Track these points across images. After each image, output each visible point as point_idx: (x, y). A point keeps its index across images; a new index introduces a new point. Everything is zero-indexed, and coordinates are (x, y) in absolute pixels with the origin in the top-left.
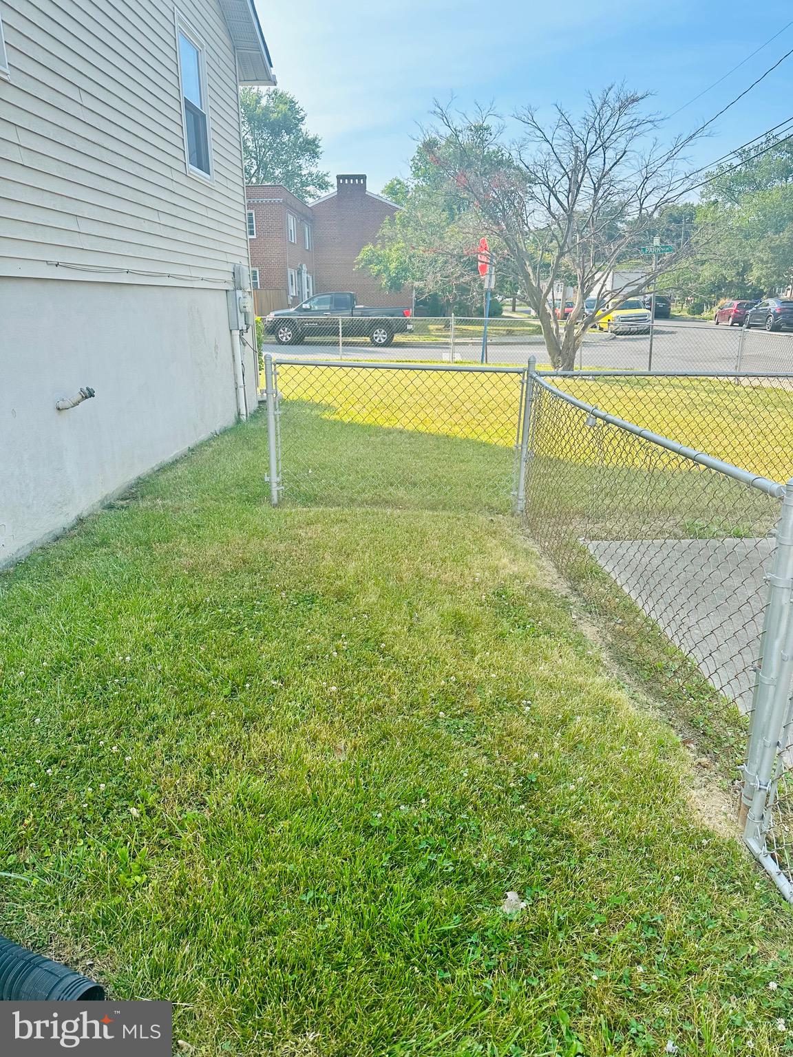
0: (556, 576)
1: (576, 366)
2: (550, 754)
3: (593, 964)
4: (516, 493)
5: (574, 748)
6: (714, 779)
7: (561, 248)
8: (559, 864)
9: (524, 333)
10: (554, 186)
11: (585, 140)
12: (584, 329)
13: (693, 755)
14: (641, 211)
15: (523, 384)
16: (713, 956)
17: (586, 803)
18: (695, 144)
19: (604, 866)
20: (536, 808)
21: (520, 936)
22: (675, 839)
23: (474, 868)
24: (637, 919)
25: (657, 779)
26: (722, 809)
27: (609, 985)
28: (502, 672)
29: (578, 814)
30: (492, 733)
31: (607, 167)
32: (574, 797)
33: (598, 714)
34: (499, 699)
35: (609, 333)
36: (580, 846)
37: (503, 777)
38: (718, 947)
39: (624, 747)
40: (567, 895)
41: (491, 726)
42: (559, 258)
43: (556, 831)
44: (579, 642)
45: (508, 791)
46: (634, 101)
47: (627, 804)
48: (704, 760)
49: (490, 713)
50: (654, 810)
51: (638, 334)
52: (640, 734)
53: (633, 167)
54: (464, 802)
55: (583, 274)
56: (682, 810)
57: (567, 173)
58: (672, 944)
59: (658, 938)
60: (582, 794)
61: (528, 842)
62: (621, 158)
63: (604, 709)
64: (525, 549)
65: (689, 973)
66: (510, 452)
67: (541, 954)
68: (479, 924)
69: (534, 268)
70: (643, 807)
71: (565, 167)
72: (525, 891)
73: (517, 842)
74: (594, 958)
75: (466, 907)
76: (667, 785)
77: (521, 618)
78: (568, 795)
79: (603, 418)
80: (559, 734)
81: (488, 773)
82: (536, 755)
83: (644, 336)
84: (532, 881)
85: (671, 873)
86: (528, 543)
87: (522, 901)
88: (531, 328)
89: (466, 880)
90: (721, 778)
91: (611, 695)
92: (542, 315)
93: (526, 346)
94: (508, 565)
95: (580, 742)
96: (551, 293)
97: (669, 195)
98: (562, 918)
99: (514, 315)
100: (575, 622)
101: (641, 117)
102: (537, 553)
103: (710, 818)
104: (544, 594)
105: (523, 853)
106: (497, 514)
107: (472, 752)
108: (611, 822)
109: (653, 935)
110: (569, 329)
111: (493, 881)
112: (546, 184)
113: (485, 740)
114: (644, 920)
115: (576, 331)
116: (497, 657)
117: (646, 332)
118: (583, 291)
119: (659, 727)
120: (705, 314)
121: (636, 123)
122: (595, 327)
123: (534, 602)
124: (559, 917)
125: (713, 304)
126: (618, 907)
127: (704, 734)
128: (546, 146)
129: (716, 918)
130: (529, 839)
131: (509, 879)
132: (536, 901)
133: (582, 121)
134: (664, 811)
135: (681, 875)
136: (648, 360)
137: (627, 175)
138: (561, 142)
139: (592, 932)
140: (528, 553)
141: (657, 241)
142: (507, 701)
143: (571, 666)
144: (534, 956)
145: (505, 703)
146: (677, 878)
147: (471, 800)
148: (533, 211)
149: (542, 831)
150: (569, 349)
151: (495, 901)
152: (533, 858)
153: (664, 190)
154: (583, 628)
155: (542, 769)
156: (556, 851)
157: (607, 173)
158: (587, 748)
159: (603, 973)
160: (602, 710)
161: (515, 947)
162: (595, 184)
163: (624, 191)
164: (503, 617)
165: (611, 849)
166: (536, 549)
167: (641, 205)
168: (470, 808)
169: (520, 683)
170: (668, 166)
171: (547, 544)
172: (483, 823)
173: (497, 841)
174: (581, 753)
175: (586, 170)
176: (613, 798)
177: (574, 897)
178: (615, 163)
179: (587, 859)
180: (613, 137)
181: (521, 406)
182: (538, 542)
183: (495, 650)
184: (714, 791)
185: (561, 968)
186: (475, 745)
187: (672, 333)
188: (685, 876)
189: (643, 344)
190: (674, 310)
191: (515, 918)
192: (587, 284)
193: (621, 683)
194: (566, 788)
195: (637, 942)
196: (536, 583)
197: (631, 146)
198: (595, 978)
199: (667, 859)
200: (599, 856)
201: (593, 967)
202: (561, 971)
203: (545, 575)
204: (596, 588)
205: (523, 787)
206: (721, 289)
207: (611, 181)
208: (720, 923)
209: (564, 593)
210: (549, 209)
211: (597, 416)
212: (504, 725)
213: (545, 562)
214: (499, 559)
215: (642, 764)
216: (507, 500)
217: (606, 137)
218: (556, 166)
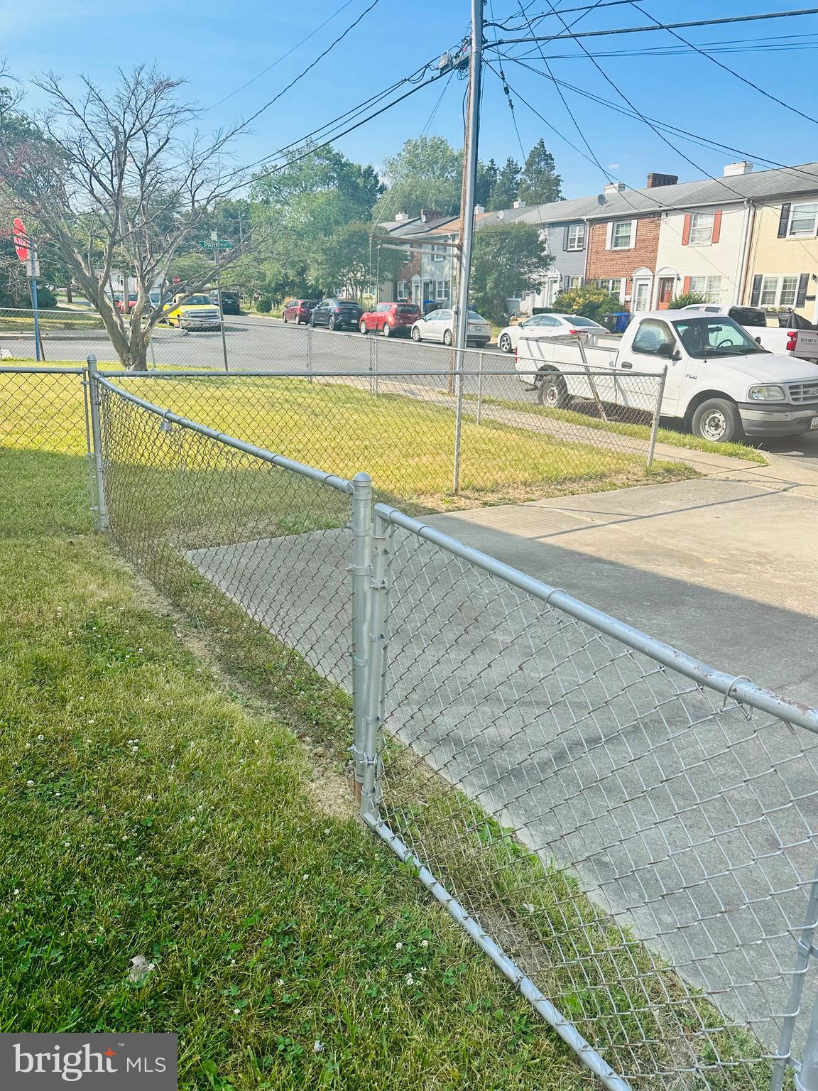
0: (154, 595)
1: (149, 363)
2: (165, 791)
3: (233, 997)
4: (96, 508)
5: (190, 777)
6: (330, 765)
7: (112, 235)
8: (187, 906)
9: (85, 327)
10: (94, 167)
11: (122, 120)
12: (151, 325)
13: (309, 748)
14: (193, 204)
15: (85, 386)
16: (346, 941)
17: (208, 831)
18: (237, 140)
19: (234, 890)
20: (156, 854)
21: (153, 1001)
22: (300, 837)
23: (90, 946)
24: (272, 933)
25: (278, 783)
26: (340, 793)
27: (253, 1012)
28: (102, 715)
29: (201, 845)
30: (96, 787)
31: (151, 154)
32: (196, 829)
33: (213, 733)
34: (101, 747)
35: (180, 329)
36: (208, 878)
37: (114, 832)
38: (349, 929)
39: (242, 760)
40: (199, 936)
41: (94, 780)
42: (111, 246)
43: (181, 871)
44: (188, 660)
45: (122, 846)
46: (170, 85)
47: (250, 818)
48: (320, 750)
49: (91, 765)
50: (277, 816)
51: (209, 331)
52: (257, 742)
53: (178, 156)
54: (69, 876)
55: (142, 266)
56: (304, 806)
57: (106, 155)
58: (308, 944)
59: (295, 943)
60: (203, 823)
61: (150, 895)
62: (165, 144)
63: (218, 726)
64: (115, 570)
65: (327, 966)
66: (84, 462)
67: (178, 1011)
68: (103, 1008)
69: (85, 256)
70: (266, 816)
71: (104, 147)
72: (152, 950)
73: (137, 899)
74: (234, 991)
75: (85, 995)
76: (286, 784)
77: (118, 649)
78: (188, 829)
79: (178, 422)
80: (173, 766)
81: (97, 833)
82: (149, 797)
83: (216, 333)
84: (158, 936)
85: (299, 873)
86: (119, 562)
87: (151, 962)
88: (93, 322)
89: (82, 964)
90: (335, 763)
91: (225, 710)
92: (101, 308)
93: (89, 342)
94: (96, 591)
95: (197, 768)
96: (108, 285)
97: (220, 190)
98: (196, 963)
99: (71, 307)
100: (180, 640)
101: (180, 104)
102: (131, 572)
103: (330, 805)
104: (143, 618)
105: (146, 908)
106: (77, 534)
107: (74, 815)
108: (236, 842)
109: (290, 942)
110: (135, 324)
111: (114, 953)
112: (84, 162)
113: (88, 798)
114: (279, 931)
115: (142, 326)
116: (95, 700)
117: (217, 329)
118: (143, 284)
119: (275, 729)
120: (274, 312)
121: (175, 110)
122: (164, 322)
123: (132, 628)
124: (192, 963)
125: (279, 303)
126: (252, 927)
127: (317, 724)
128: (77, 121)
129: (345, 902)
130: (150, 891)
131: (133, 944)
132: (165, 955)
133: (116, 99)
134: (287, 813)
135: (308, 872)
136: (223, 357)
137: (172, 164)
138: (95, 119)
139: (229, 964)
140: (118, 573)
141: (214, 236)
142: (111, 745)
143: (181, 689)
144: (171, 1016)
145: (109, 750)
146: (306, 876)
147: (78, 870)
148: (74, 193)
149: (165, 877)
150: (138, 345)
151: (119, 973)
152: (157, 910)
153: (213, 184)
154: (190, 645)
155: (157, 809)
156: (183, 893)
157: (152, 159)
158: (204, 772)
159: (245, 1002)
160: (217, 727)
161: (148, 1016)
162: (140, 170)
163: (173, 181)
164: (97, 652)
165: (239, 871)
166: (128, 568)
167: (193, 197)
168: (78, 880)
169: (124, 722)
170: (214, 158)
171: (140, 561)
172: (96, 892)
173: (113, 907)
174: (198, 780)
175: (128, 153)
176: (236, 816)
177: (207, 935)
178: (159, 150)
179: (216, 890)
180: (153, 121)
181: (87, 410)
182: (130, 560)
183: (91, 692)
184: (332, 778)
185: (200, 1016)
186: (77, 807)
187: (243, 330)
188: (313, 872)
189: (215, 341)
190: (243, 306)
191: (144, 984)
192: (147, 277)
193: (235, 694)
194: (186, 821)
195: (275, 956)
196: (133, 606)
197: (174, 133)
198: (237, 1011)
199: (295, 860)
200: (228, 882)
201: (234, 1000)
202: (201, 1019)
203: (142, 595)
204: (197, 600)
205: (138, 836)
206: (284, 288)
207: (157, 168)
208: (348, 906)
209: (165, 612)
210: (92, 191)
211: (171, 420)
212: (109, 774)
213: (140, 581)
214: (85, 587)
215: (262, 772)
216: (88, 517)
217: (145, 119)
218: (93, 145)
